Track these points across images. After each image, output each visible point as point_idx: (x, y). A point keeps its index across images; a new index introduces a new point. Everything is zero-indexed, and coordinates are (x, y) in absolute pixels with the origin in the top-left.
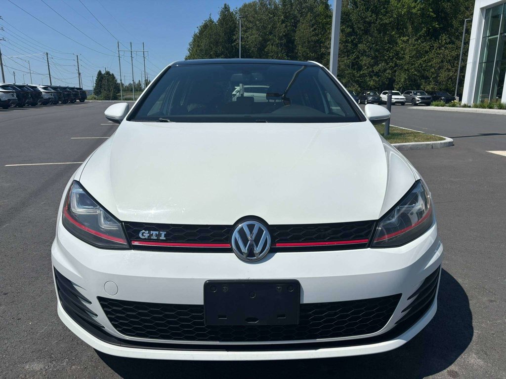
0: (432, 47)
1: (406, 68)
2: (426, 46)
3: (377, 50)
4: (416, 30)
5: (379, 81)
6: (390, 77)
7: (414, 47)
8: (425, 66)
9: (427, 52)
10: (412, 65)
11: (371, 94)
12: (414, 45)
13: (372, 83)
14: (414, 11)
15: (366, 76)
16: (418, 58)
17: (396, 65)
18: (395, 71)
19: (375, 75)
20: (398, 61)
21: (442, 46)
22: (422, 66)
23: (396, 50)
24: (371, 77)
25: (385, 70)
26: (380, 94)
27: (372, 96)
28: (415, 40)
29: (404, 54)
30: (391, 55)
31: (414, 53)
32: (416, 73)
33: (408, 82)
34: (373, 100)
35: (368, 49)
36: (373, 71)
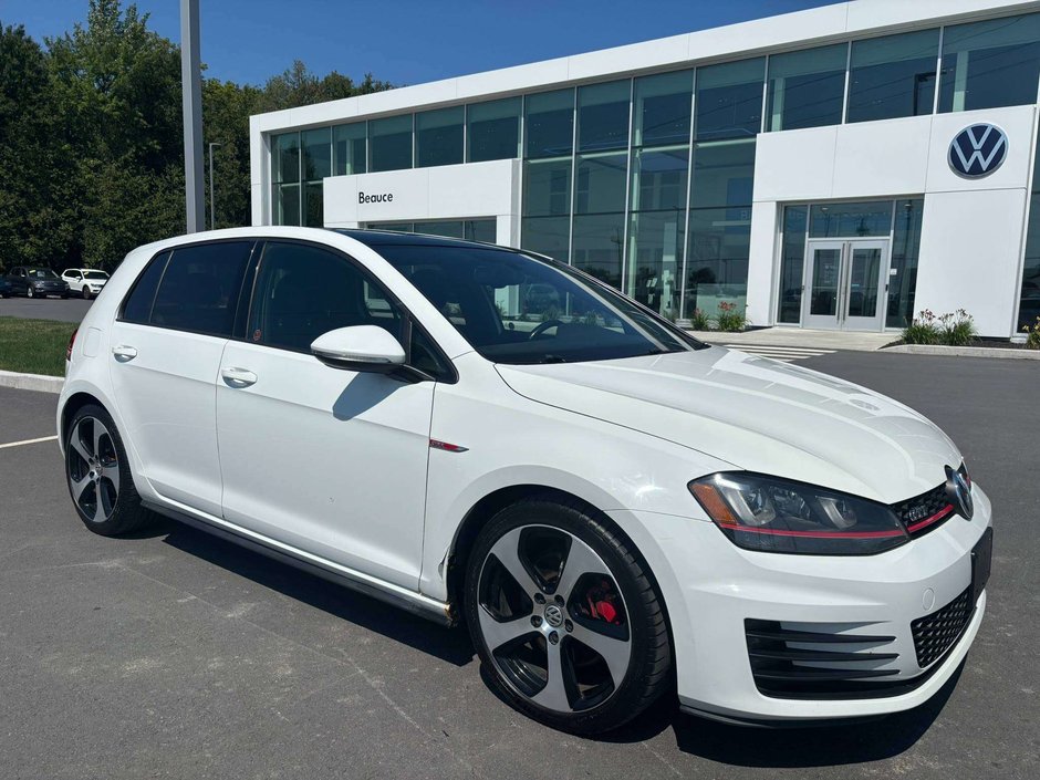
0: (152, 187)
1: (107, 223)
2: (142, 182)
3: (31, 179)
4: (116, 150)
5: (46, 245)
6: (69, 238)
7: (117, 183)
8: (148, 223)
9: (145, 195)
10: (119, 217)
11: (39, 274)
12: (116, 179)
13: (28, 250)
14: (106, 109)
15: (12, 234)
16: (129, 206)
17: (82, 215)
18: (81, 227)
19: (32, 232)
20: (86, 208)
21: (174, 188)
22: (140, 223)
23: (77, 185)
24: (24, 236)
25: (56, 224)
26: (60, 275)
27: (41, 279)
28: (117, 168)
29: (97, 193)
30: (66, 192)
31: (119, 194)
32: (129, 234)
33: (114, 252)
34: (48, 288)
35: (7, 174)
36: (27, 224)
